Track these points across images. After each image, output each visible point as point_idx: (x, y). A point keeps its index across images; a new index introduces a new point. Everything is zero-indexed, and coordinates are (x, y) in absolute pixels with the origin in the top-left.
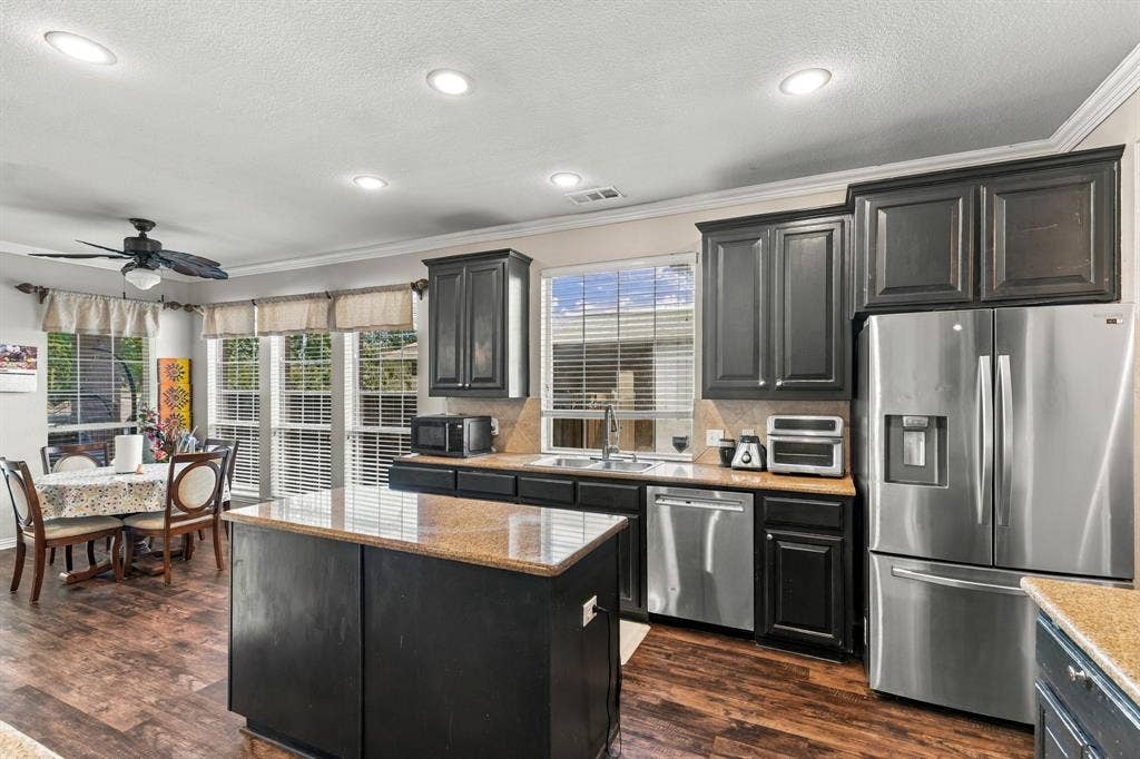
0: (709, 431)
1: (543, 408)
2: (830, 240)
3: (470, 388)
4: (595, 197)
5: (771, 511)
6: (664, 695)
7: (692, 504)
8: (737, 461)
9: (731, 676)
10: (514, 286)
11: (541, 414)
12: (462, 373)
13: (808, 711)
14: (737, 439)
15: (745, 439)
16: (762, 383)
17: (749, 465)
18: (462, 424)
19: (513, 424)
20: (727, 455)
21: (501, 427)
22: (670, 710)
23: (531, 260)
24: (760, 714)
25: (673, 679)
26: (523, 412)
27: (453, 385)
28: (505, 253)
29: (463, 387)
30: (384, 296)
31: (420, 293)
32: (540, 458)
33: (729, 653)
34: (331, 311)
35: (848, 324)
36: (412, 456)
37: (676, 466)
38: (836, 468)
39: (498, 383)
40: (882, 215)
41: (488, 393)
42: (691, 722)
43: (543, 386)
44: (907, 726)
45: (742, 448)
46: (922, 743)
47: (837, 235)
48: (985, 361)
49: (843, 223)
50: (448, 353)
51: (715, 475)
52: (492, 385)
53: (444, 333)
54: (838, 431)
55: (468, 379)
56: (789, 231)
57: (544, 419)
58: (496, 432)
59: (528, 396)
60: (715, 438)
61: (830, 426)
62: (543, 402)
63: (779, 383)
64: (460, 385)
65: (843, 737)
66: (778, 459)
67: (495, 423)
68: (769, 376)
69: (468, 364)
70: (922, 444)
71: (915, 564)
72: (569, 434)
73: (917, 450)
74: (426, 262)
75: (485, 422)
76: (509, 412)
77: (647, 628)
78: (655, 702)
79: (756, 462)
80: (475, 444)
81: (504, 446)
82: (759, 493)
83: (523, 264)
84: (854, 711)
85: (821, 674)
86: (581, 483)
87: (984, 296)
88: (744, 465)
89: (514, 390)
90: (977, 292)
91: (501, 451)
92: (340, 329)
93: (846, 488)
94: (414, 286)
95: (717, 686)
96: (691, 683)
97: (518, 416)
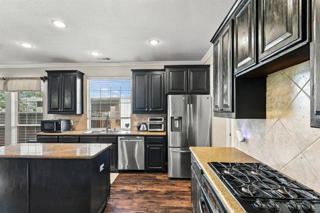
0: (134, 122)
1: (88, 117)
2: (161, 76)
3: (63, 111)
4: (104, 59)
5: (148, 140)
6: (122, 188)
7: (130, 140)
8: (141, 129)
9: (139, 181)
10: (78, 81)
11: (87, 119)
12: (60, 106)
13: (155, 185)
14: (141, 124)
15: (143, 123)
16: (146, 110)
17: (144, 130)
18: (61, 122)
19: (78, 122)
20: (139, 127)
21: (74, 123)
22: (124, 191)
23: (84, 74)
24: (145, 188)
25: (124, 184)
26: (81, 118)
27: (57, 110)
28: (75, 71)
29: (60, 111)
30: (29, 81)
31: (44, 81)
32: (87, 131)
33: (138, 176)
34: (5, 84)
35: (165, 96)
36: (42, 133)
37: (126, 131)
38: (162, 129)
39: (73, 109)
40: (171, 73)
41: (70, 112)
42: (128, 193)
43: (88, 111)
44: (175, 183)
45: (142, 126)
46: (177, 186)
47: (162, 76)
48: (188, 105)
49: (164, 73)
50: (55, 100)
51: (136, 133)
52: (71, 111)
53: (53, 94)
54: (163, 121)
55: (62, 108)
56: (152, 74)
57: (88, 120)
58: (72, 124)
59: (83, 113)
60: (136, 124)
61: (161, 120)
62: (88, 115)
63: (150, 110)
64: (60, 110)
65: (162, 188)
66: (150, 128)
67: (72, 122)
68: (148, 108)
69: (62, 104)
70: (178, 123)
71: (179, 149)
72: (96, 124)
73: (177, 124)
74: (47, 71)
75: (68, 122)
76: (77, 118)
77: (118, 174)
78: (119, 190)
79: (145, 129)
80: (65, 128)
81: (75, 128)
82: (145, 136)
83: (81, 75)
84: (165, 183)
85: (158, 177)
86: (99, 137)
87: (189, 92)
88: (143, 130)
89: (78, 112)
90: (188, 91)
91: (74, 130)
92: (10, 91)
93: (164, 134)
94: (42, 78)
95: (136, 184)
96: (128, 185)
97: (80, 119)
